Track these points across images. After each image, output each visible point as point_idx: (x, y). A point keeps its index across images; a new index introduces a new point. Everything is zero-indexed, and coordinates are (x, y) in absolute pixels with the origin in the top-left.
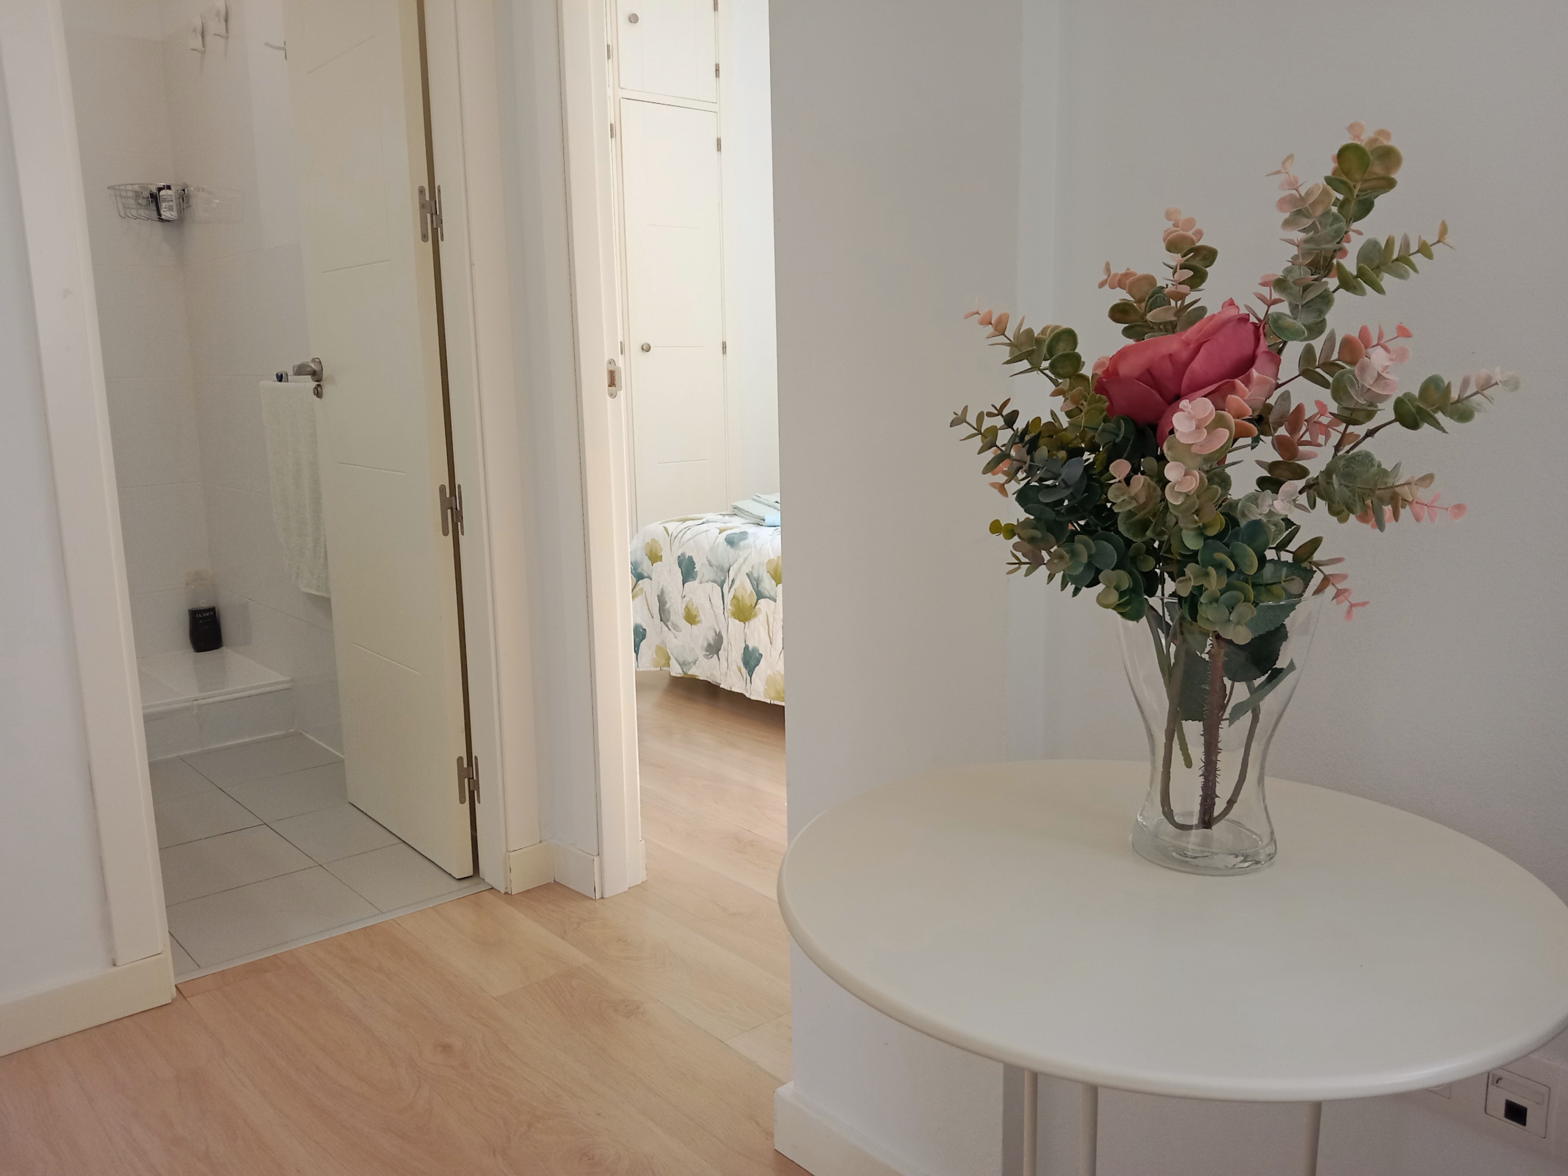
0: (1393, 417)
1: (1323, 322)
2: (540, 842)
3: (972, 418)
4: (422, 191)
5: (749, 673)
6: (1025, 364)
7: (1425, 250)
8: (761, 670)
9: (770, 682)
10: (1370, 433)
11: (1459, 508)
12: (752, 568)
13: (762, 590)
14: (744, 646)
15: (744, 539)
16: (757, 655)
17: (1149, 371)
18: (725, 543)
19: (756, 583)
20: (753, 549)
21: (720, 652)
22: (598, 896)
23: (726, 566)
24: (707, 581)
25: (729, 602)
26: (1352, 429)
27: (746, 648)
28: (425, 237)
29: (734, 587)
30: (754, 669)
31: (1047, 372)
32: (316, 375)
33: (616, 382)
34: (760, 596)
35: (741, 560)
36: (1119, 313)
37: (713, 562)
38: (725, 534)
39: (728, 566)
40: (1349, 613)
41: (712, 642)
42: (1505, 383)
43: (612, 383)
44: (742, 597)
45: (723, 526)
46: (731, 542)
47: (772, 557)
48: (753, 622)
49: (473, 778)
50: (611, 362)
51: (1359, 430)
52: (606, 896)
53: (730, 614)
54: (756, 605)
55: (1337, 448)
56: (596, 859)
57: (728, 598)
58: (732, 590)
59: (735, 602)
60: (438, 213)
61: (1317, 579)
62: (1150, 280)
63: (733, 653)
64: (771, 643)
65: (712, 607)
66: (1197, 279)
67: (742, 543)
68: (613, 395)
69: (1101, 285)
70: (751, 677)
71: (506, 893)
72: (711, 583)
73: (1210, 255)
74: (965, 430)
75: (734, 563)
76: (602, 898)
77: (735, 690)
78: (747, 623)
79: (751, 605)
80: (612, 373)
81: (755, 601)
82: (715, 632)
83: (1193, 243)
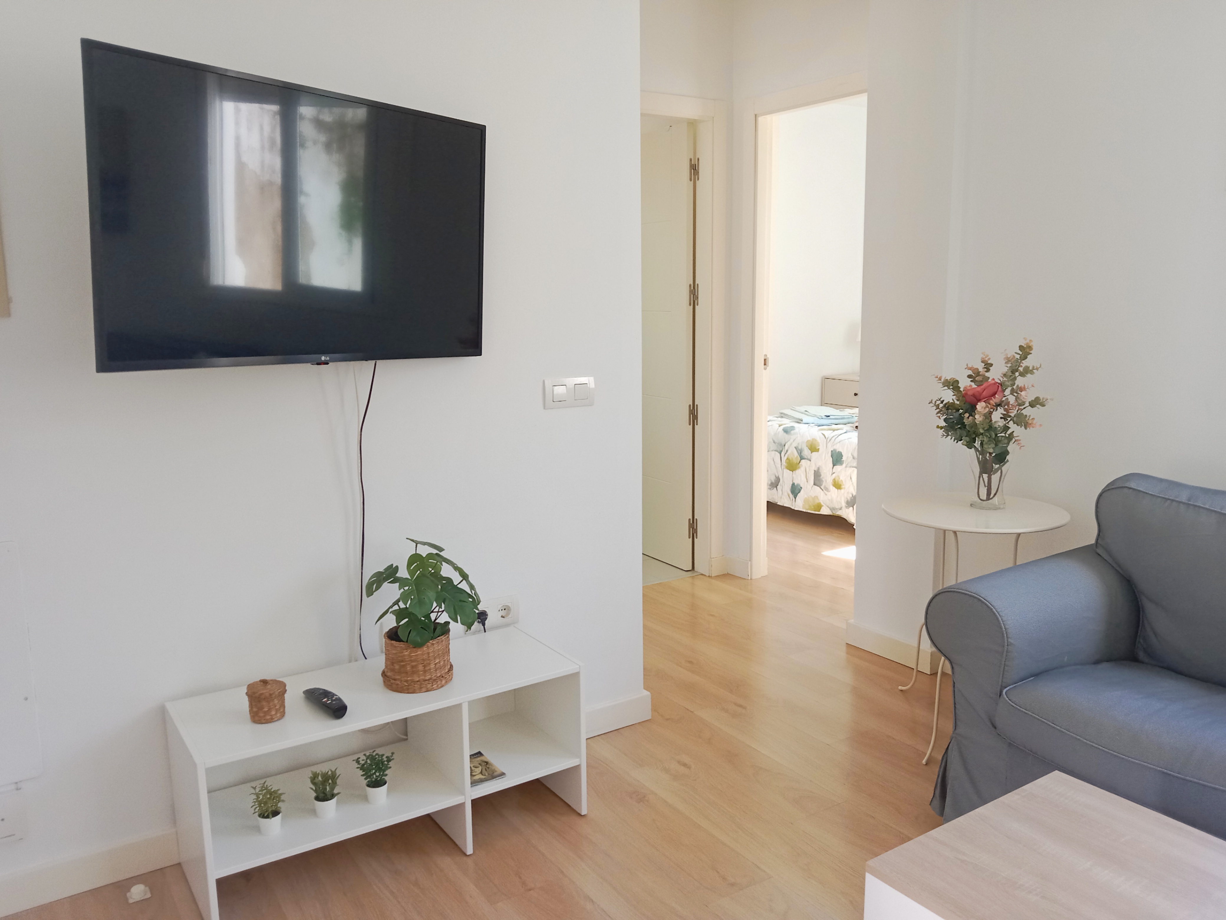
0: (1028, 405)
1: (1015, 383)
2: (723, 556)
3: (933, 402)
4: (690, 286)
5: (794, 497)
6: (946, 388)
7: (1037, 369)
8: (801, 496)
9: (806, 501)
10: (1024, 408)
11: (1041, 425)
12: (798, 444)
13: (803, 455)
14: (792, 483)
15: (794, 430)
16: (799, 488)
17: (974, 394)
18: (783, 432)
19: (800, 452)
20: (799, 435)
21: (778, 487)
23: (783, 443)
24: (772, 451)
25: (784, 461)
26: (1020, 407)
27: (793, 484)
28: (690, 304)
29: (788, 453)
30: (797, 495)
31: (951, 389)
33: (767, 364)
34: (802, 458)
35: (792, 440)
36: (969, 376)
37: (776, 441)
38: (782, 427)
39: (784, 443)
40: (1020, 448)
41: (773, 481)
42: (1050, 399)
43: (765, 364)
44: (792, 458)
45: (780, 423)
46: (786, 431)
47: (809, 439)
48: (798, 472)
49: (694, 528)
50: (766, 355)
51: (1022, 407)
52: (753, 578)
53: (785, 467)
54: (799, 462)
55: (1018, 411)
56: (749, 562)
57: (784, 459)
58: (786, 455)
59: (788, 461)
60: (696, 294)
61: (1014, 440)
62: (978, 369)
63: (785, 487)
64: (807, 482)
65: (774, 464)
66: (988, 370)
67: (792, 432)
68: (765, 369)
69: (966, 368)
70: (795, 498)
72: (774, 452)
73: (991, 365)
75: (788, 442)
76: (751, 579)
77: (785, 505)
78: (794, 472)
79: (797, 463)
80: (765, 360)
81: (799, 461)
82: (776, 476)
83: (987, 362)
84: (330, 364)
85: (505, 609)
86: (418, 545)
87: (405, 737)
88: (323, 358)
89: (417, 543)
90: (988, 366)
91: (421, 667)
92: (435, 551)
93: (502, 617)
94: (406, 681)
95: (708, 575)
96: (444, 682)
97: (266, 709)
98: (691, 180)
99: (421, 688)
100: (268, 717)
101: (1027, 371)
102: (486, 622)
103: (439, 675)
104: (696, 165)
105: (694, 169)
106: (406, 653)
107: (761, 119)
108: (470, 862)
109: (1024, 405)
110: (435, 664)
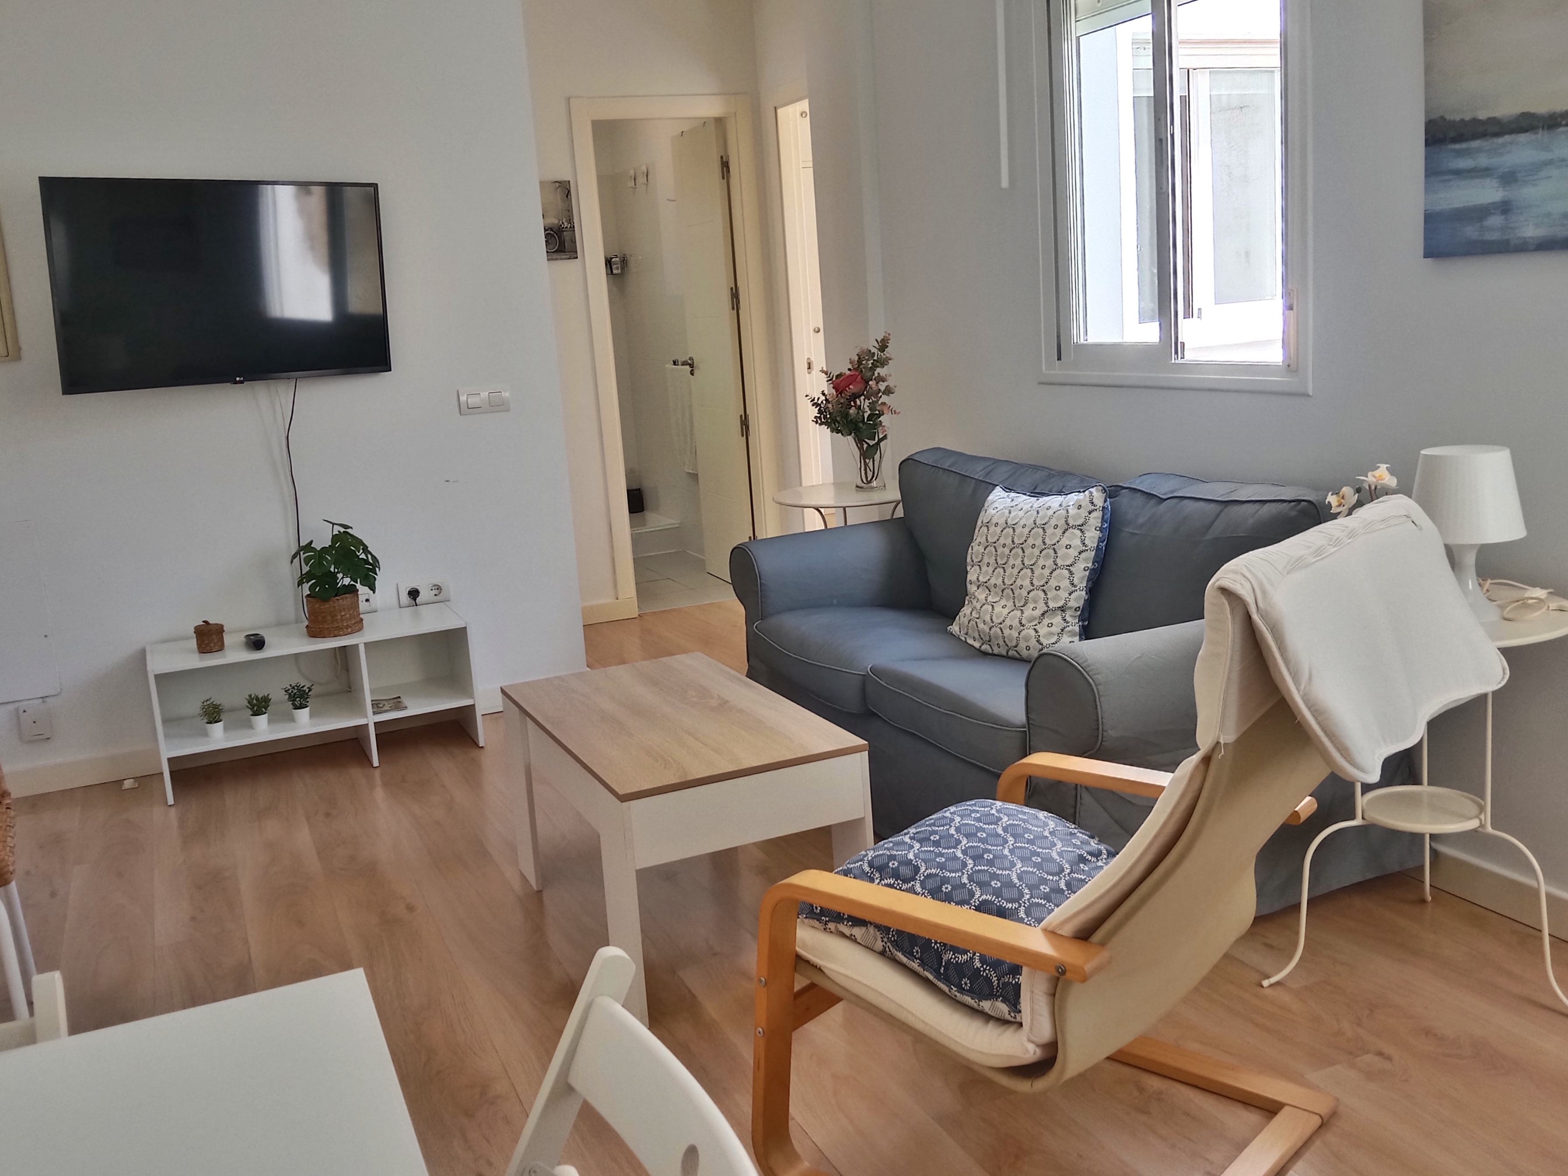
0: (883, 393)
4: (732, 289)
10: (882, 396)
26: (879, 396)
28: (733, 309)
32: (691, 366)
33: (811, 367)
43: (809, 368)
50: (808, 359)
60: (738, 298)
66: (860, 364)
68: (809, 373)
74: (812, 398)
80: (809, 364)
83: (861, 355)
84: (245, 383)
85: (438, 589)
86: (334, 526)
87: (349, 690)
88: (238, 379)
89: (334, 524)
90: (861, 360)
91: (329, 618)
92: (342, 530)
93: (436, 595)
94: (319, 628)
96: (349, 630)
97: (206, 642)
98: (723, 178)
99: (330, 634)
100: (208, 648)
101: (884, 363)
102: (417, 599)
103: (345, 624)
104: (726, 162)
105: (725, 165)
106: (316, 606)
107: (779, 111)
108: (377, 773)
109: (881, 393)
110: (342, 616)
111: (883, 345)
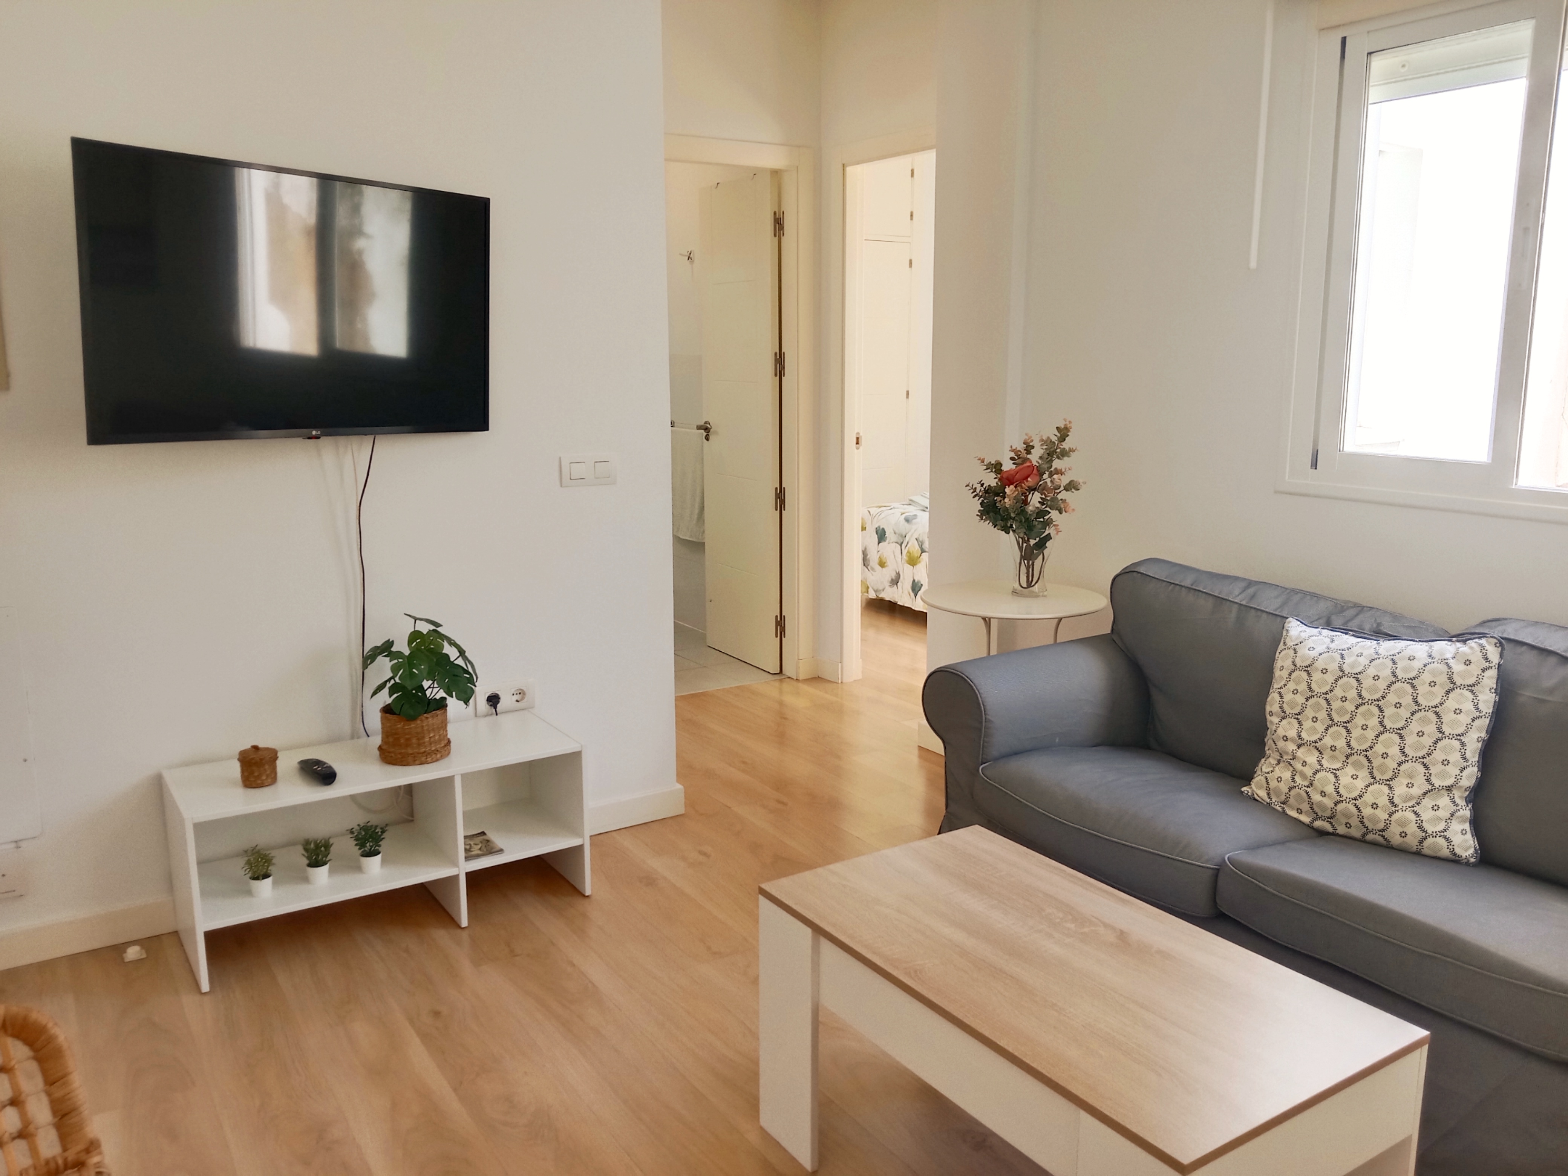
0: (1063, 489)
1: (1052, 466)
2: (811, 657)
3: (971, 485)
4: (776, 354)
5: (914, 596)
6: (988, 471)
7: (1073, 451)
8: (922, 594)
9: (926, 600)
10: (1060, 492)
11: (1075, 510)
12: (919, 535)
13: (924, 548)
14: (912, 580)
15: (915, 519)
16: (920, 585)
17: (1010, 476)
18: (904, 521)
19: (921, 544)
20: (918, 525)
21: (898, 584)
22: (840, 682)
23: (904, 534)
24: (892, 543)
25: (905, 555)
26: (1056, 491)
27: (914, 581)
28: (776, 375)
29: (908, 546)
30: (918, 592)
31: (993, 473)
32: (707, 430)
33: (860, 442)
34: (923, 551)
35: (913, 531)
36: (1012, 458)
37: (897, 531)
38: (904, 516)
40: (1058, 534)
41: (894, 578)
42: (1083, 483)
43: (857, 443)
44: (913, 552)
45: (903, 511)
46: (908, 520)
47: (928, 528)
48: (918, 566)
49: (782, 625)
50: (858, 433)
51: (1058, 491)
52: (844, 682)
53: (905, 562)
54: (920, 556)
55: (1054, 495)
56: (840, 664)
58: (907, 547)
59: (908, 554)
60: (782, 364)
61: (1052, 525)
62: (1020, 451)
63: (906, 584)
64: (928, 578)
65: (895, 557)
66: (1029, 453)
67: (914, 521)
68: (858, 448)
69: (1010, 450)
70: (915, 598)
71: (797, 679)
72: (895, 544)
73: (1033, 447)
74: (968, 488)
75: (908, 532)
76: (842, 683)
77: (906, 605)
78: (915, 567)
79: (917, 556)
80: (858, 439)
81: (920, 554)
82: (896, 572)
83: (1029, 444)
84: (322, 438)
85: (520, 693)
86: (417, 621)
87: (411, 818)
88: (314, 433)
89: (416, 619)
90: (1029, 448)
91: (414, 741)
92: (432, 627)
93: (517, 701)
94: (400, 753)
95: (795, 678)
96: (439, 756)
97: (256, 774)
98: (775, 235)
99: (415, 761)
100: (259, 782)
101: (1064, 454)
102: (498, 706)
103: (433, 749)
104: (781, 218)
105: (779, 223)
106: (399, 726)
107: (849, 170)
108: (465, 935)
109: (1059, 488)
110: (430, 738)
111: (1064, 433)
